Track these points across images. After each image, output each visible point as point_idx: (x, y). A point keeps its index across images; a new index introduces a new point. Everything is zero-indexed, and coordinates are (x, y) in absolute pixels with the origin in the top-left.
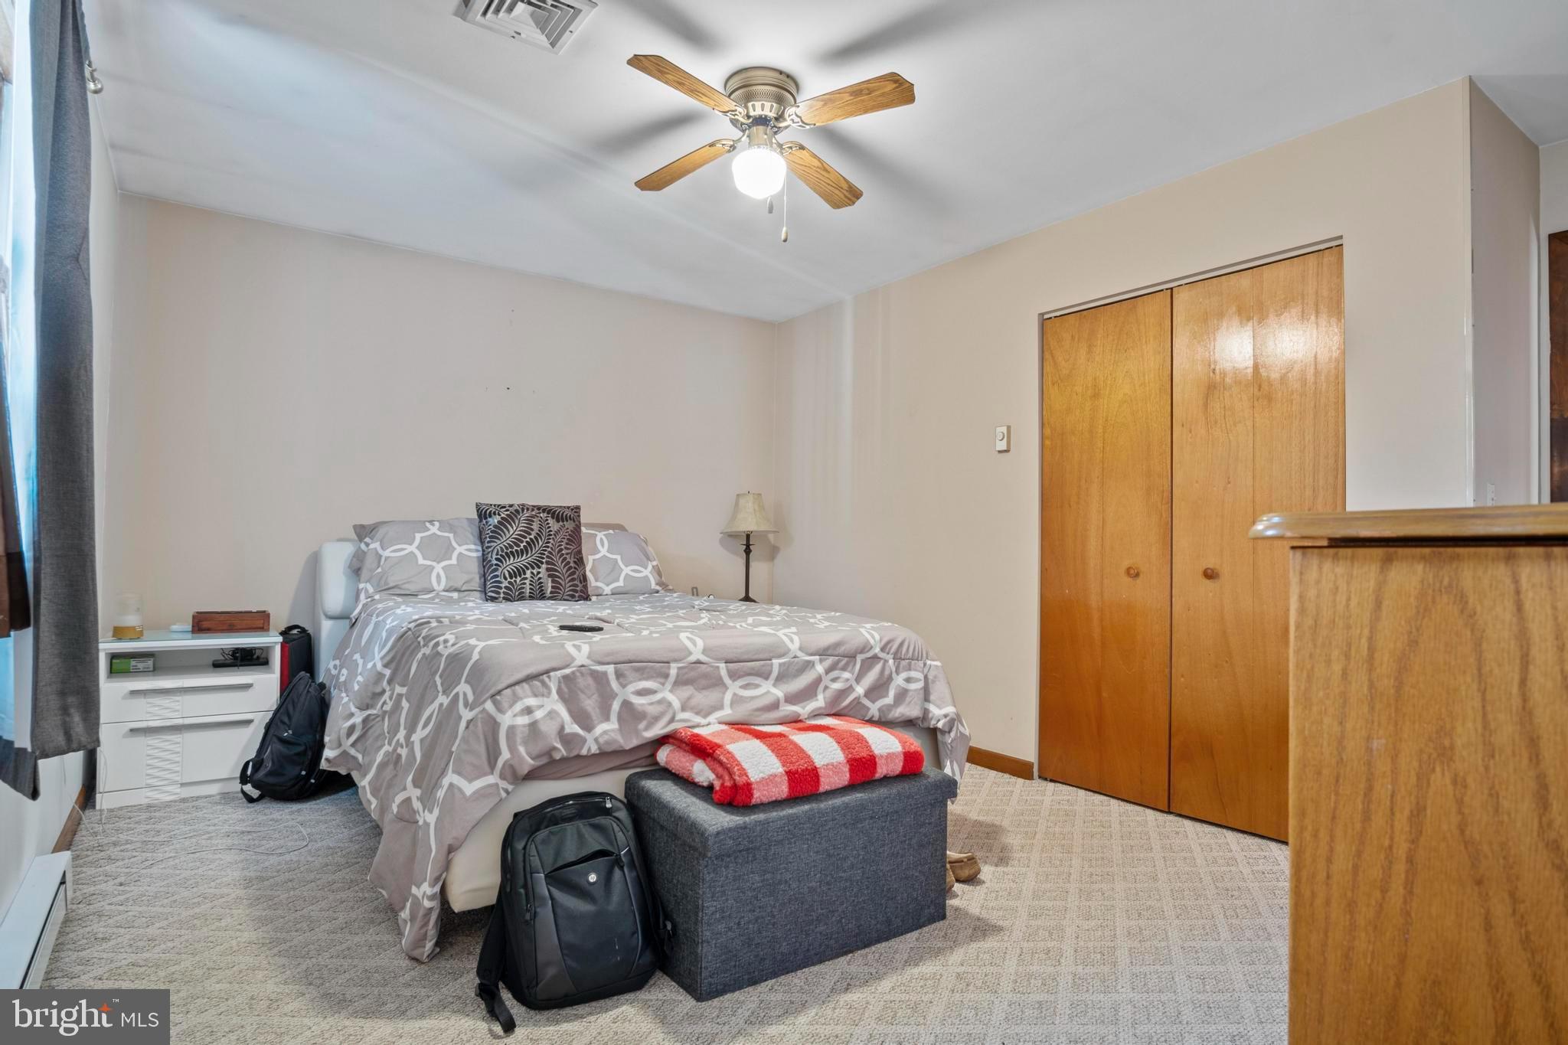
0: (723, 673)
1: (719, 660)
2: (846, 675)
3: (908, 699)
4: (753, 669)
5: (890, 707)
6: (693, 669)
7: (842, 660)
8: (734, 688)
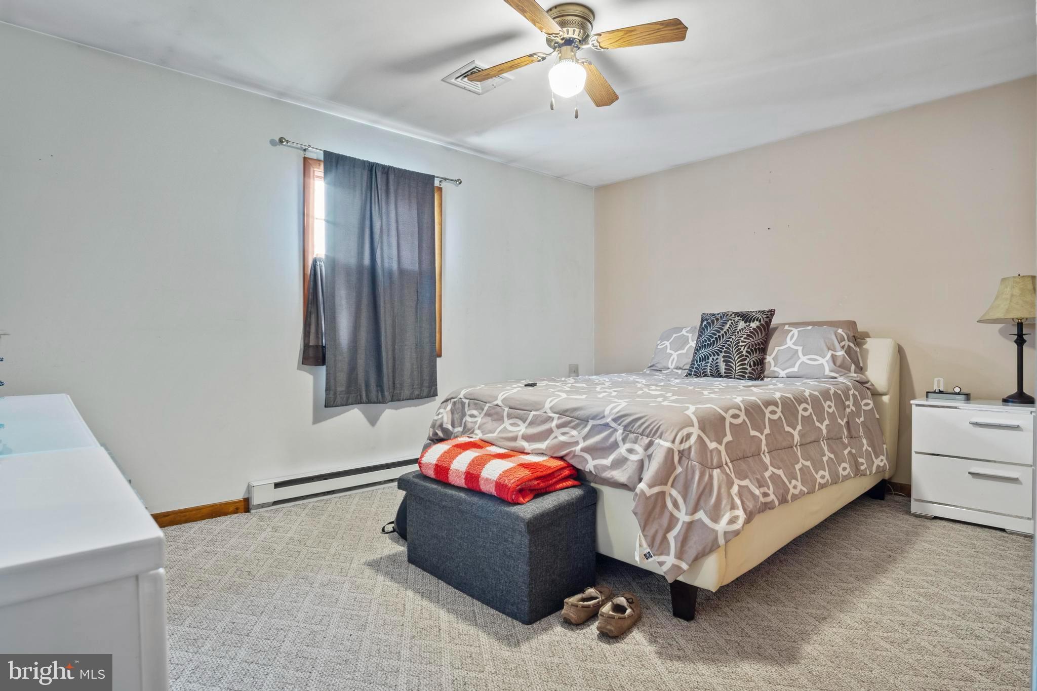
0: (505, 414)
1: (506, 406)
2: (574, 433)
3: (625, 467)
4: (519, 414)
5: (605, 468)
6: (494, 408)
7: (574, 421)
8: (507, 423)
